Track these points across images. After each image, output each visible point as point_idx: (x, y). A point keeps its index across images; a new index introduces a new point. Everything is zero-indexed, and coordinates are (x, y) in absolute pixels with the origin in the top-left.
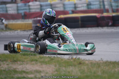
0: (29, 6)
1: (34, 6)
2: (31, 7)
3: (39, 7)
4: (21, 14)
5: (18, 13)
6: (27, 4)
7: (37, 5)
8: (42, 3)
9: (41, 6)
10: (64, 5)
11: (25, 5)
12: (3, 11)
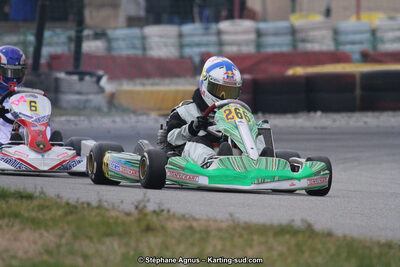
0: (219, 33)
1: (236, 33)
2: (226, 38)
3: (252, 36)
4: (191, 58)
5: (182, 57)
6: (214, 27)
7: (245, 32)
8: (262, 26)
9: (259, 34)
10: (336, 32)
11: (207, 29)
12: (134, 47)
